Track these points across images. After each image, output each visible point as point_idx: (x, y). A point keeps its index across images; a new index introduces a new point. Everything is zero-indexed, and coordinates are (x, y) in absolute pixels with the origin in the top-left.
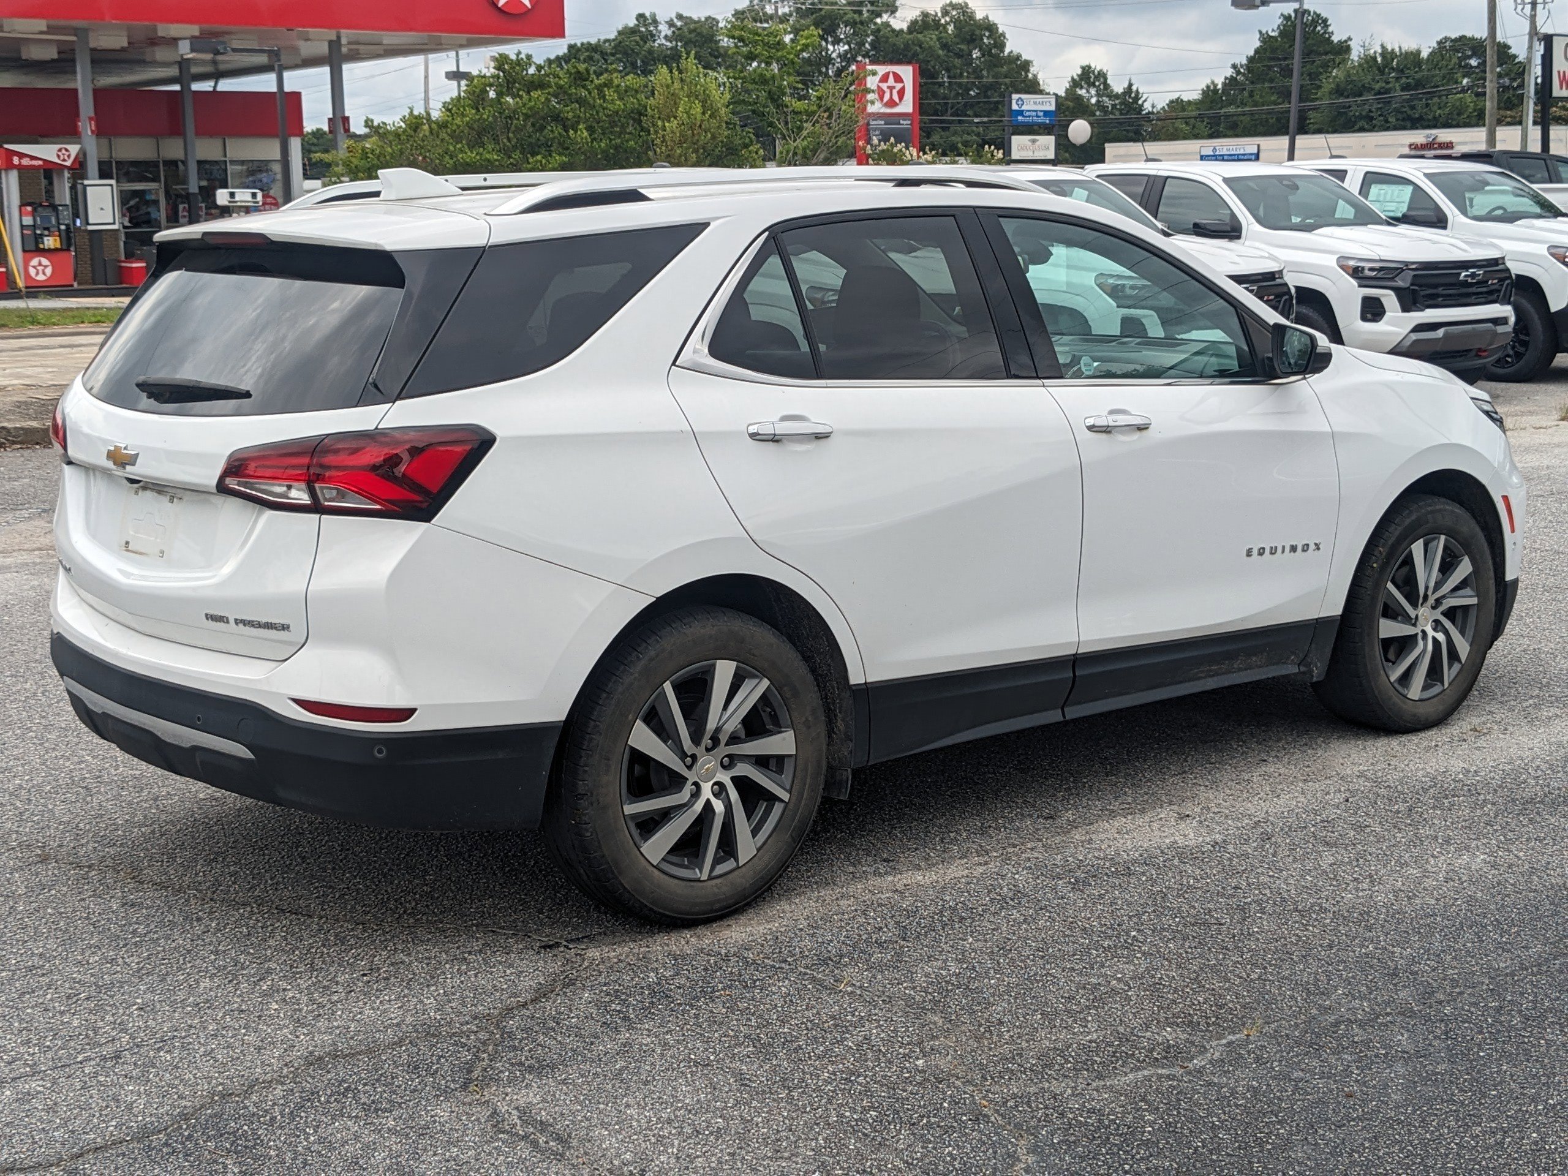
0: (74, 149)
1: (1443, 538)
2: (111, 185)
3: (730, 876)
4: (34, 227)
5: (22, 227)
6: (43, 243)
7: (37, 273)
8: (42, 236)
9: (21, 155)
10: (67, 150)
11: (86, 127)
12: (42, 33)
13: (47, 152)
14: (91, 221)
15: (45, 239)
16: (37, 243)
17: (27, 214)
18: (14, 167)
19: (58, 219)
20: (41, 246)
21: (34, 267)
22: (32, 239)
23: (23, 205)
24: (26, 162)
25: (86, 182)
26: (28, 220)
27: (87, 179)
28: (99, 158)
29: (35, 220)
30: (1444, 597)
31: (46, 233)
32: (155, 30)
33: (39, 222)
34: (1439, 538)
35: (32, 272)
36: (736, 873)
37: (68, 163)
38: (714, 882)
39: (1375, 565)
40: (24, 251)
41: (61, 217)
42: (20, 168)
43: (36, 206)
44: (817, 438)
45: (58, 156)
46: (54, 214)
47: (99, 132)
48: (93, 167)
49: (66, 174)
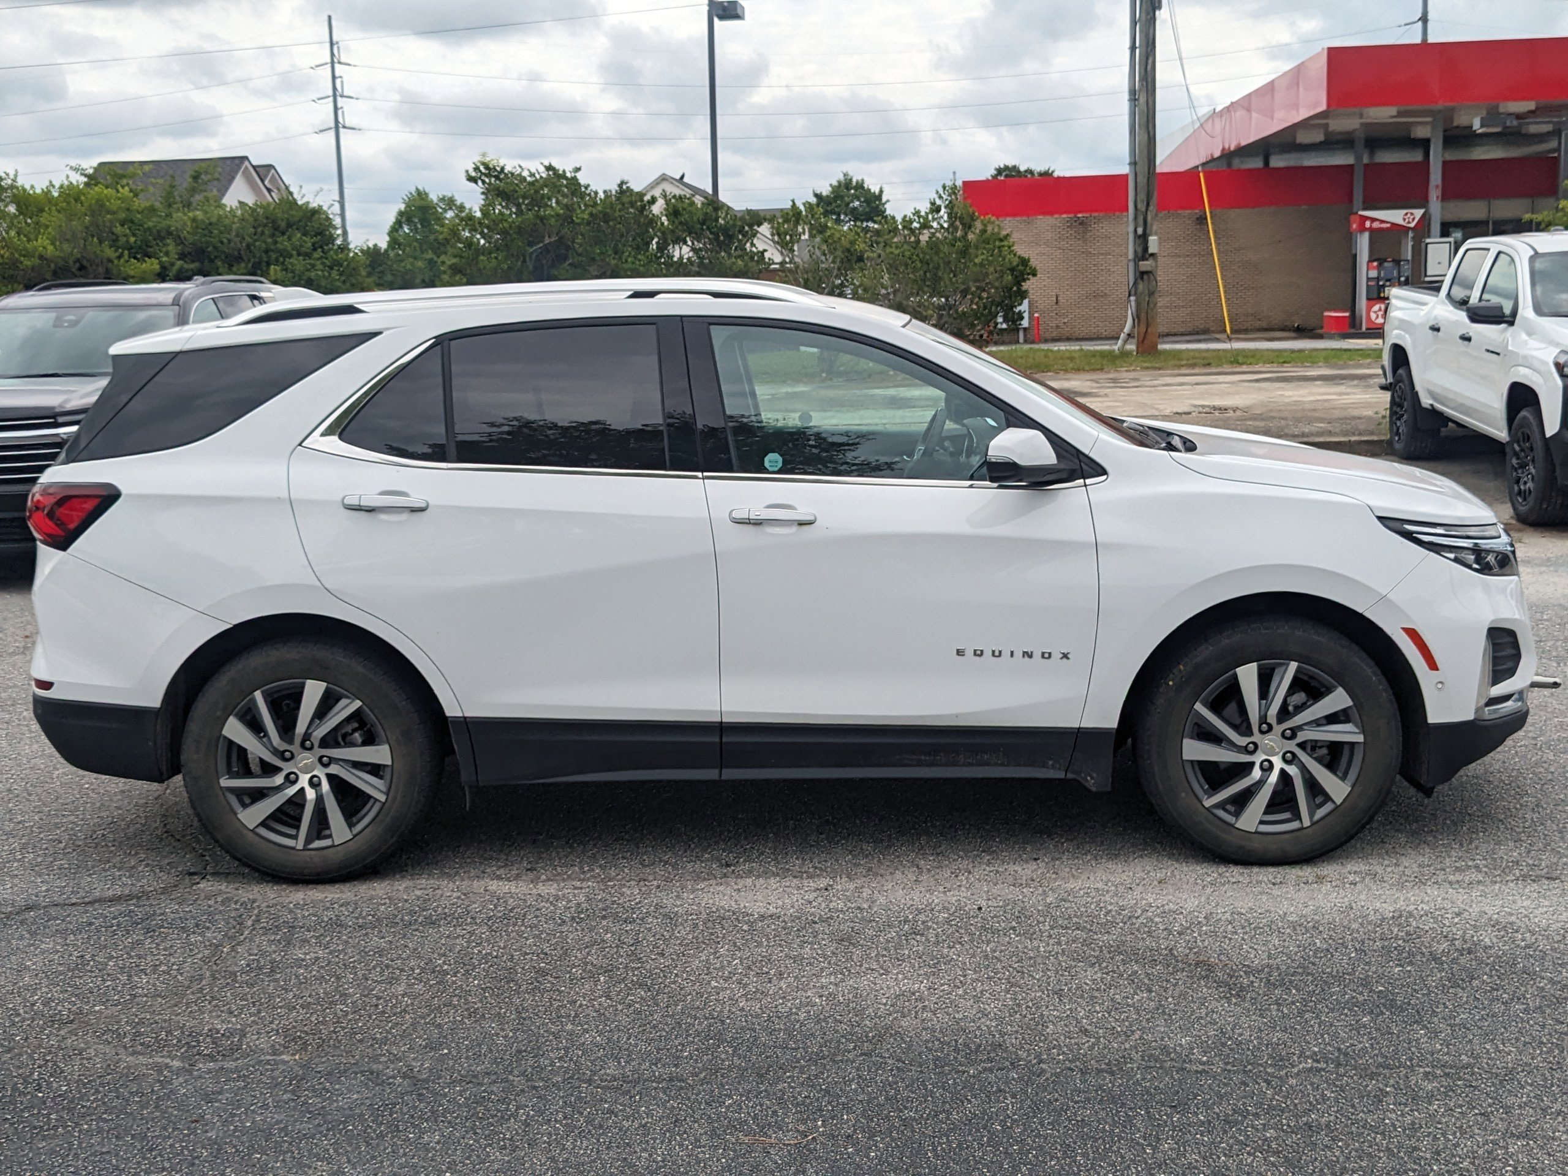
0: (1419, 213)
1: (1293, 666)
2: (1450, 243)
3: (326, 851)
4: (1378, 279)
5: (1368, 279)
6: (1384, 292)
7: (1377, 317)
8: (1384, 286)
9: (1373, 220)
10: (1412, 214)
11: (1434, 194)
12: (1394, 117)
13: (1395, 216)
14: (1429, 273)
15: (1386, 289)
16: (1379, 293)
17: (1374, 268)
18: (1366, 229)
19: (1399, 272)
20: (1382, 295)
21: (1375, 312)
22: (1375, 289)
23: (1371, 261)
24: (1376, 225)
25: (1428, 240)
26: (1373, 274)
27: (1429, 237)
28: (1441, 219)
29: (1379, 274)
30: (1300, 728)
31: (1388, 283)
32: (1497, 107)
33: (1382, 275)
34: (1288, 665)
35: (1373, 316)
36: (331, 850)
37: (1412, 225)
38: (308, 853)
39: (1171, 683)
40: (1368, 299)
41: (1402, 270)
42: (1371, 230)
43: (1381, 262)
44: (412, 511)
45: (1404, 220)
46: (1397, 267)
47: (1445, 197)
48: (1436, 228)
49: (1411, 234)
